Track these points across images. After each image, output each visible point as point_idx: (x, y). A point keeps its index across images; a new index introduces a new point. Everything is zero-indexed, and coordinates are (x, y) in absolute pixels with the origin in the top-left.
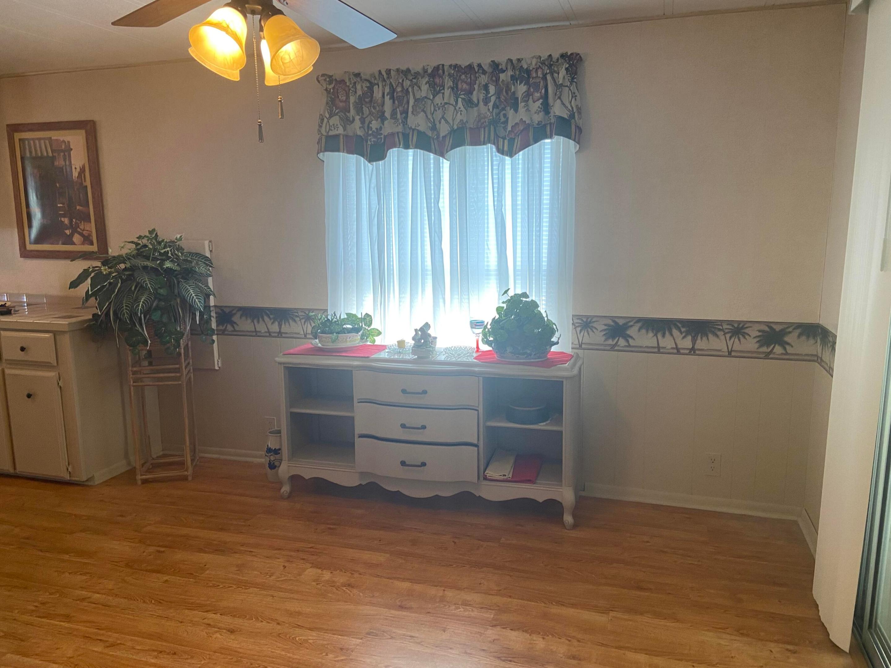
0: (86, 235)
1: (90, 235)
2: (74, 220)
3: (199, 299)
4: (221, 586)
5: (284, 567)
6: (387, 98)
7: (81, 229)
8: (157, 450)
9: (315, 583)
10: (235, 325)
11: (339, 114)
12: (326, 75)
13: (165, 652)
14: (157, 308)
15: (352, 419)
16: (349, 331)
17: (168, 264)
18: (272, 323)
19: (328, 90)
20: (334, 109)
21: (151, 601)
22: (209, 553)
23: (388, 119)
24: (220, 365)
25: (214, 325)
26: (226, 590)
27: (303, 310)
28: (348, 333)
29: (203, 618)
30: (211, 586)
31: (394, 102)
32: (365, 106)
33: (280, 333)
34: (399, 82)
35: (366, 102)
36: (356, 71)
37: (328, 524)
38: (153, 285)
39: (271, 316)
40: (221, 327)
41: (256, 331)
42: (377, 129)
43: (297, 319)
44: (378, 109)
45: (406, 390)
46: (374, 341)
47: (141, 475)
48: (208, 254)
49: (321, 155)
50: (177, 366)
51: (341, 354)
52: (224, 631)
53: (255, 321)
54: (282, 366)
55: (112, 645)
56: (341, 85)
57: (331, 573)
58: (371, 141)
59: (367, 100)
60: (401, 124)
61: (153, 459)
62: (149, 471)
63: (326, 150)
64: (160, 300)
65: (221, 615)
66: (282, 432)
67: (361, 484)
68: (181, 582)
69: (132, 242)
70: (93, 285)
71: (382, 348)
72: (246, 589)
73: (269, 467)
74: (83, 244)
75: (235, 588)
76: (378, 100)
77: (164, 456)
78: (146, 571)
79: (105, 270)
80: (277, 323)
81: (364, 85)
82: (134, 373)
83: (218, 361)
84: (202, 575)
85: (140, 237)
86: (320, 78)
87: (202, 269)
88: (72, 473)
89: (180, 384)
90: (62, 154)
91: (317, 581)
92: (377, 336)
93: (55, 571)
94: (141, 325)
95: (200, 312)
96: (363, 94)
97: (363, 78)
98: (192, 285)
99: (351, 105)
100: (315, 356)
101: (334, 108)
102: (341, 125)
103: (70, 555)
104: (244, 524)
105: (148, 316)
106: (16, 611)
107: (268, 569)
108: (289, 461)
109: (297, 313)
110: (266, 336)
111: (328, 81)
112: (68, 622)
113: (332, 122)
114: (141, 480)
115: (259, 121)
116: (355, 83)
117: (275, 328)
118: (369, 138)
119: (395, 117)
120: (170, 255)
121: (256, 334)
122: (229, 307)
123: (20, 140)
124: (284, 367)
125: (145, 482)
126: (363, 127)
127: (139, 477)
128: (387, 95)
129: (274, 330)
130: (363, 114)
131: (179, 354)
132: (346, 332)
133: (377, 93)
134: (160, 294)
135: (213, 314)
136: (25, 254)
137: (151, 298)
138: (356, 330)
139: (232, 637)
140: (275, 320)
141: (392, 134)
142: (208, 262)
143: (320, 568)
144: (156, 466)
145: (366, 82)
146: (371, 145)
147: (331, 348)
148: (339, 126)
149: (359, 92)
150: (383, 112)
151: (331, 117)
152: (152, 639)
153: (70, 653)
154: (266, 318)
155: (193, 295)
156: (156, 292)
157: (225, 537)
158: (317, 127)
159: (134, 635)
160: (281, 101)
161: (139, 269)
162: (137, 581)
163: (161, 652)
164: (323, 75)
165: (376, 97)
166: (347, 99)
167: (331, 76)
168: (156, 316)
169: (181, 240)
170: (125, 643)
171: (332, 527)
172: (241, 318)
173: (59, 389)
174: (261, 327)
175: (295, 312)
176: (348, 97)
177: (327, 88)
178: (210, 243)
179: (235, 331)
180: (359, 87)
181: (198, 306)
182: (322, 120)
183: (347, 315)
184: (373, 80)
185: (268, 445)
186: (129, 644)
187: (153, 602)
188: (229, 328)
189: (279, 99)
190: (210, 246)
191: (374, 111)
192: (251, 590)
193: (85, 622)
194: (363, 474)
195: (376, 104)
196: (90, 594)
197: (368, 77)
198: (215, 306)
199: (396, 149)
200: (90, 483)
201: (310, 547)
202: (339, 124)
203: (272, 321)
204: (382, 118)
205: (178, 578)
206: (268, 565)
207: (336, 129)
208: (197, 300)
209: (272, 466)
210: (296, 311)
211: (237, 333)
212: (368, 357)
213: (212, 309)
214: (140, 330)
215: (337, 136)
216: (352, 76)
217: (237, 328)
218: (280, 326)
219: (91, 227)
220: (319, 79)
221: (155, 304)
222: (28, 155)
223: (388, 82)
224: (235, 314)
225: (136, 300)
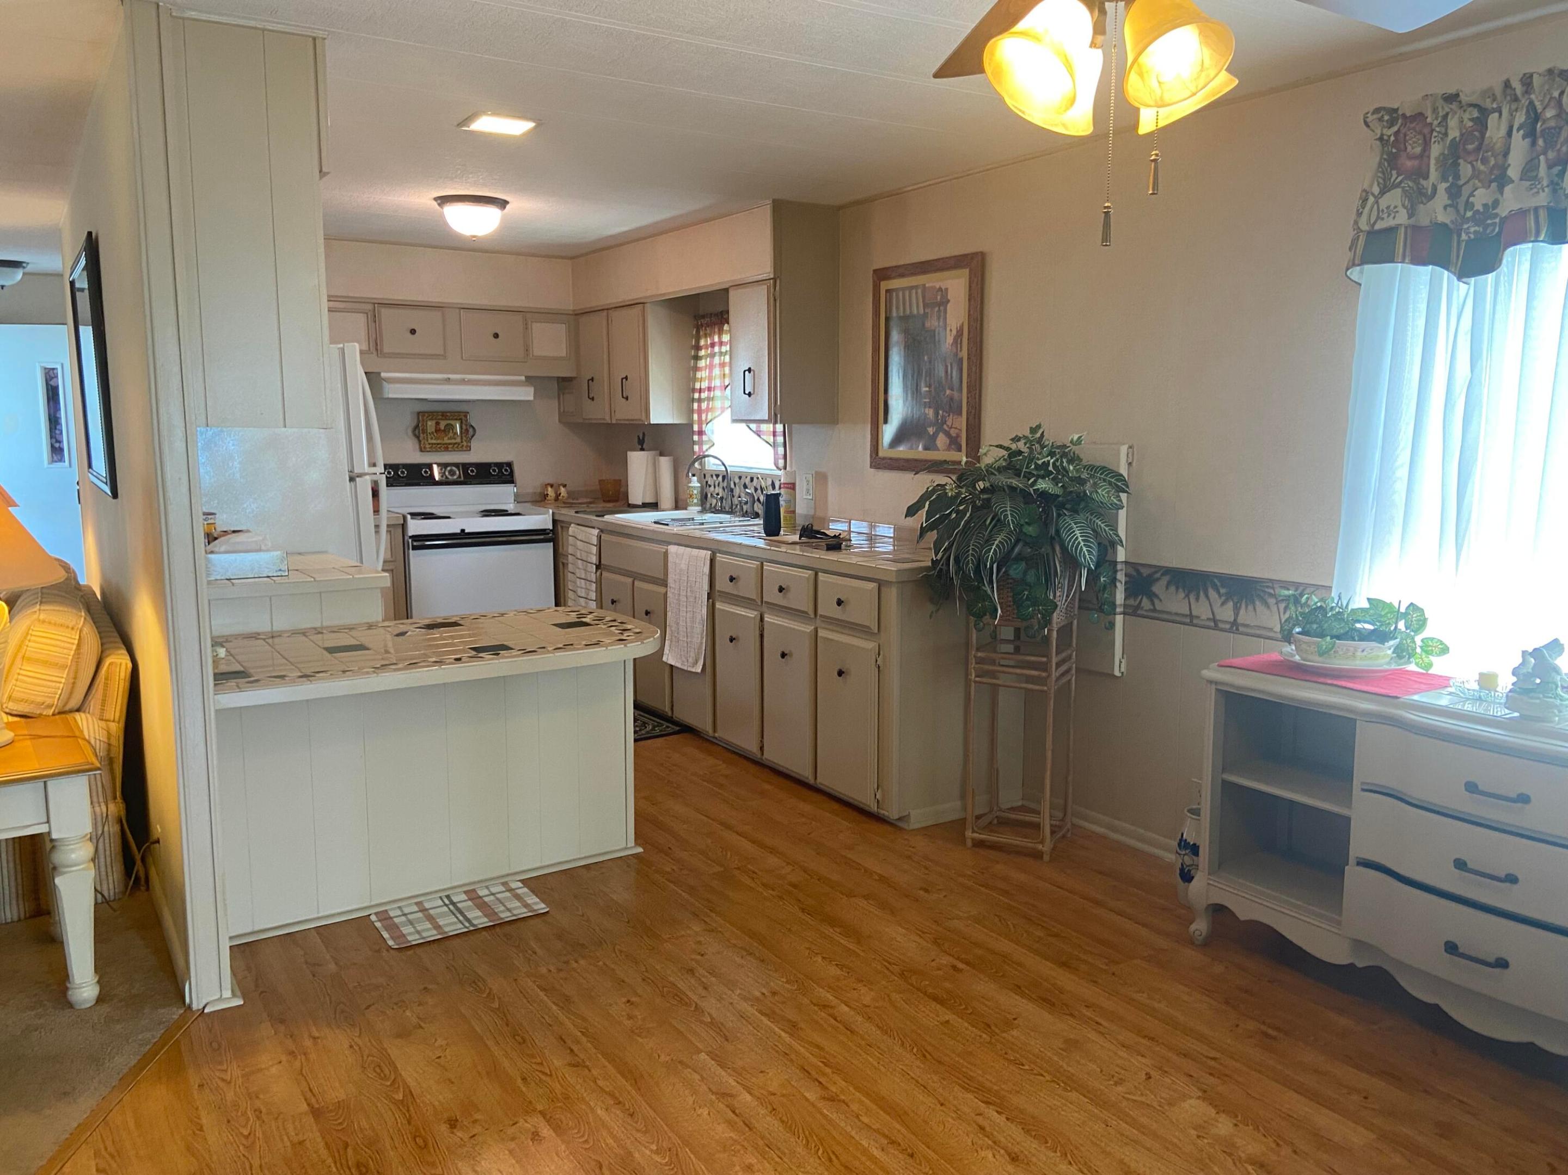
0: (954, 435)
1: (958, 436)
2: (941, 412)
3: (1089, 547)
4: (1027, 1067)
5: (1149, 1077)
6: (1517, 136)
7: (948, 426)
8: (1010, 797)
9: (1195, 1133)
10: (1156, 601)
11: (1403, 185)
12: (1384, 109)
13: (899, 1145)
14: (1020, 558)
15: (1348, 820)
16: (1365, 637)
17: (1043, 485)
18: (1223, 604)
19: (1385, 137)
20: (1394, 176)
21: (913, 1048)
22: (1030, 999)
23: (1513, 182)
24: (1123, 670)
25: (1120, 597)
26: (1032, 1077)
27: (1285, 585)
28: (1360, 640)
29: (978, 1112)
30: (1011, 1061)
31: (1534, 143)
32: (1465, 161)
33: (1234, 623)
34: (1551, 98)
35: (1469, 153)
36: (1452, 90)
37: (1264, 1023)
38: (1015, 518)
39: (1222, 591)
40: (1131, 602)
41: (1191, 616)
42: (1485, 206)
43: (1272, 601)
44: (1492, 162)
45: (1476, 786)
46: (1430, 665)
47: (973, 831)
48: (1123, 471)
49: (1354, 273)
50: (1044, 659)
51: (1335, 682)
52: (1002, 1152)
53: (1192, 597)
54: (1214, 687)
55: (832, 1099)
56: (1413, 125)
57: (1236, 1125)
58: (1467, 233)
59: (1470, 147)
60: (1546, 190)
61: (1000, 810)
62: (989, 828)
63: (1362, 263)
64: (1026, 544)
65: (1008, 1119)
66: (1202, 813)
67: (1352, 965)
68: (967, 1032)
69: (1000, 446)
70: (929, 515)
71: (1441, 682)
72: (1065, 1090)
73: (1180, 874)
74: (949, 448)
75: (1047, 1081)
76: (1495, 144)
77: (1023, 809)
78: (925, 993)
79: (952, 490)
80: (1231, 604)
81: (1466, 116)
82: (980, 661)
83: (1121, 662)
84: (1004, 1035)
85: (1016, 439)
86: (1370, 118)
87: (1103, 494)
88: (880, 802)
89: (1045, 692)
90: (937, 309)
91: (1202, 1129)
92: (1438, 655)
93: (807, 948)
94: (991, 582)
95: (1089, 570)
96: (1462, 135)
97: (1463, 102)
98: (1080, 523)
99: (1433, 162)
100: (1279, 678)
101: (1394, 172)
102: (1403, 205)
103: (835, 929)
104: (1104, 967)
105: (1004, 570)
106: (738, 991)
107: (1117, 1069)
108: (1209, 874)
109: (1273, 588)
110: (1208, 628)
111: (1387, 121)
112: (791, 1035)
113: (1384, 202)
114: (973, 839)
115: (1106, 205)
116: (1445, 117)
117: (1226, 613)
118: (1465, 226)
119: (1534, 174)
120: (1051, 468)
121: (1191, 621)
122: (1150, 566)
123: (887, 291)
124: (1217, 689)
125: (979, 844)
126: (1454, 206)
127: (969, 834)
128: (1518, 130)
129: (1226, 619)
130: (1457, 177)
131: (1047, 639)
132: (1356, 638)
133: (1496, 129)
134: (1025, 534)
135: (1121, 576)
136: (879, 462)
137: (1011, 540)
138: (1380, 636)
139: (1010, 1168)
140: (1229, 597)
141: (1523, 213)
142: (1119, 484)
143: (1215, 1107)
144: (1004, 823)
145: (1471, 108)
146: (1468, 242)
147: (1318, 668)
148: (1400, 209)
149: (1454, 133)
150: (1504, 168)
151: (1382, 193)
152: (889, 1114)
153: (774, 1086)
154: (1212, 594)
155: (1080, 539)
156: (1021, 531)
157: (1066, 980)
158: (1354, 216)
159: (867, 1095)
160: (1154, 160)
161: (1004, 490)
162: (906, 1006)
163: (893, 1142)
164: (1377, 111)
165: (1491, 138)
166: (1424, 150)
167: (1396, 110)
168: (1016, 571)
169: (1080, 444)
170: (849, 1104)
171: (1270, 1032)
172: (1167, 588)
173: (877, 670)
174: (1202, 610)
175: (1268, 587)
176: (1426, 145)
177: (1382, 135)
178: (1130, 450)
179: (1154, 610)
180: (1453, 123)
181: (1085, 559)
182: (1365, 200)
183: (1370, 603)
184: (1488, 104)
185: (1182, 835)
186: (855, 1107)
187: (915, 1050)
188: (1146, 603)
189: (1153, 157)
190: (1130, 455)
191: (1482, 168)
192: (1074, 1095)
193: (811, 1043)
194: (1359, 945)
195: (1490, 153)
196: (836, 1002)
197: (1473, 99)
198: (1126, 563)
199: (1530, 245)
200: (900, 824)
201: (1211, 1055)
202: (1400, 204)
203: (1223, 598)
204: (1502, 180)
205: (966, 1024)
206: (1119, 1062)
207: (1393, 215)
208: (1085, 549)
209: (1187, 877)
210: (1270, 584)
211: (1156, 615)
212: (1397, 698)
213: (1119, 567)
214: (989, 592)
215: (1392, 230)
216: (1440, 103)
217: (1159, 606)
218: (1237, 610)
219: (960, 423)
220: (1368, 120)
221: (1017, 550)
222: (894, 314)
223: (1524, 102)
224: (1158, 579)
225: (987, 541)
